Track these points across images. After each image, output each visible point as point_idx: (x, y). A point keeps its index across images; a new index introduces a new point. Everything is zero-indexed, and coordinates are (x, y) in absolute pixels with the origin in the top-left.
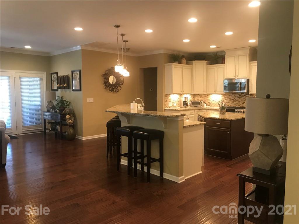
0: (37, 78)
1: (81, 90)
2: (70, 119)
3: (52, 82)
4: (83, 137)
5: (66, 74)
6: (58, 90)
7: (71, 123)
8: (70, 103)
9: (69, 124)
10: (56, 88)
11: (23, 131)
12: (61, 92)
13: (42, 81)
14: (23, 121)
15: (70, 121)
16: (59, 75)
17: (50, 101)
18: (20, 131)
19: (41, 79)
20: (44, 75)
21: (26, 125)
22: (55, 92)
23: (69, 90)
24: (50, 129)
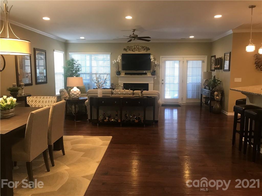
0: (200, 61)
1: (229, 71)
2: (217, 95)
3: (212, 64)
4: (228, 112)
5: (220, 57)
6: (215, 71)
7: (218, 99)
8: (221, 82)
9: (216, 100)
10: (213, 69)
11: (186, 102)
12: (217, 72)
13: (204, 63)
14: (187, 95)
15: (217, 97)
16: (216, 58)
17: (207, 80)
18: (184, 102)
19: (203, 62)
20: (206, 58)
21: (189, 98)
22: (212, 72)
23: (221, 70)
24: (204, 103)
